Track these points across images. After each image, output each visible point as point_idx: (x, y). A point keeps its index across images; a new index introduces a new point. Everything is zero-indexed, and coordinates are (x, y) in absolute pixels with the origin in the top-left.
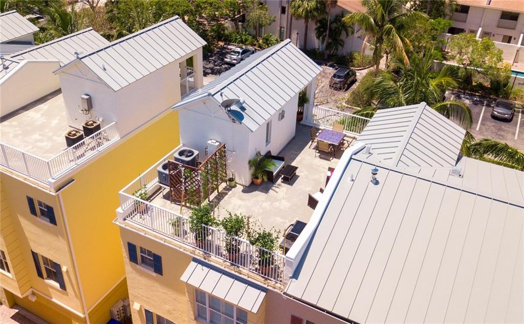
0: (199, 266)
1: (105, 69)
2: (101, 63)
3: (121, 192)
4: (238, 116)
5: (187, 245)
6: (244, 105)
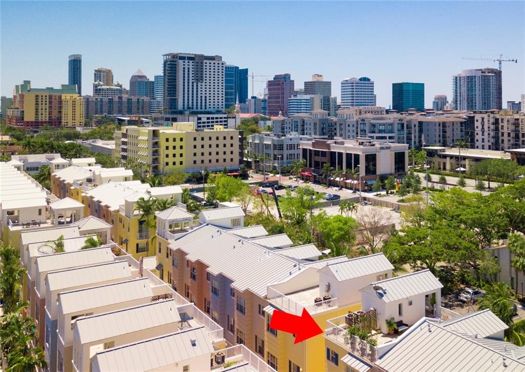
0: (350, 356)
1: (337, 271)
2: (336, 268)
3: (328, 321)
4: (381, 295)
5: (348, 348)
6: (386, 291)
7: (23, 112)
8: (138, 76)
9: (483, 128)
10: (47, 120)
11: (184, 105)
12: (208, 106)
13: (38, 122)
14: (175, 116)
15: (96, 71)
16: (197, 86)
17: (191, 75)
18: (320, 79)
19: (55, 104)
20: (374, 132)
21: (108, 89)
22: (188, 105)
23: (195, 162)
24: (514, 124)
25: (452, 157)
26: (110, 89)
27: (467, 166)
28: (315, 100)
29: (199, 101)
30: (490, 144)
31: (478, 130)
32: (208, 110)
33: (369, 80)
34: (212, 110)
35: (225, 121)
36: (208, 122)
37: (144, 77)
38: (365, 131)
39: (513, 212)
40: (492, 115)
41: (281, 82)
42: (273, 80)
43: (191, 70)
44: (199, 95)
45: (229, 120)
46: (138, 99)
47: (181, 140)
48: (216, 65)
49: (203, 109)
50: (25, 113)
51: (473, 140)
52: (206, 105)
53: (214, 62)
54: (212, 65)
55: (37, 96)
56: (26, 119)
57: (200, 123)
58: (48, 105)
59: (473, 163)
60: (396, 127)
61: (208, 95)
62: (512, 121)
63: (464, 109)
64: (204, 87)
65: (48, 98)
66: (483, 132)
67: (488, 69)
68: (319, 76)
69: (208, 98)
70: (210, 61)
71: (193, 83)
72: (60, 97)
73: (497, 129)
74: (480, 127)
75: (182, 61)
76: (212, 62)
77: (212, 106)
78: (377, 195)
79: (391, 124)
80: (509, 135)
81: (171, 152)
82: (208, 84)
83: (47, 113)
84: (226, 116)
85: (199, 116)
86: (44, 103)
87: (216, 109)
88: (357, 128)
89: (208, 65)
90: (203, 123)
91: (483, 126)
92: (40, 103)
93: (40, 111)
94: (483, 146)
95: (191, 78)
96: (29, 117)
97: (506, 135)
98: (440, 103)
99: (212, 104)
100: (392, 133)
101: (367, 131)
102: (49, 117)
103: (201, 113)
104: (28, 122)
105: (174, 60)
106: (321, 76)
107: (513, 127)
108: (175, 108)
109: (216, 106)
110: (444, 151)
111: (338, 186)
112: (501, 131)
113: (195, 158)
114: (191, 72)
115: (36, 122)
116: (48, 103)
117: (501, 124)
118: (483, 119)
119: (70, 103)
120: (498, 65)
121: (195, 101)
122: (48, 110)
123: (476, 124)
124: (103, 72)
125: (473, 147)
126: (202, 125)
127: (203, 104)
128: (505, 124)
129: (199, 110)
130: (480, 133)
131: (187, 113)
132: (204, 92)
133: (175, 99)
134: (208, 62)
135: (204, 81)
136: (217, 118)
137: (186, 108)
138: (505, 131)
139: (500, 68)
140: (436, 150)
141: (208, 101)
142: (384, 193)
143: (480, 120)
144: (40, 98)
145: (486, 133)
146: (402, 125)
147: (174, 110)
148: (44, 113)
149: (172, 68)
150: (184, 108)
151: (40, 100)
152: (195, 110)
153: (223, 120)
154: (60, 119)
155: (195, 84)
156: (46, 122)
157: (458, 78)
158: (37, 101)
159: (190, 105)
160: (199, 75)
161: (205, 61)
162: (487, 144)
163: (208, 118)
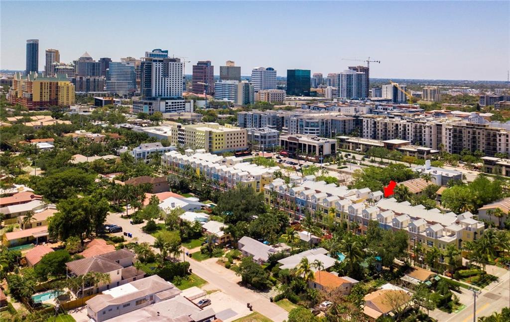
7: (32, 94)
8: (86, 58)
9: (367, 126)
10: (48, 100)
11: (156, 94)
12: (172, 94)
13: (42, 102)
14: (151, 102)
15: (47, 51)
16: (165, 80)
17: (161, 73)
18: (232, 65)
19: (54, 88)
20: (308, 127)
21: (64, 69)
22: (159, 94)
23: (228, 146)
24: (384, 125)
25: (353, 143)
26: (66, 68)
27: (361, 148)
28: (239, 87)
29: (166, 91)
30: (371, 134)
31: (365, 127)
32: (172, 96)
33: (273, 69)
34: (174, 96)
35: (183, 105)
36: (173, 106)
37: (90, 58)
38: (303, 125)
39: (392, 176)
40: (372, 119)
41: (204, 68)
42: (196, 65)
43: (161, 69)
44: (166, 86)
45: (186, 103)
46: (95, 79)
47: (222, 135)
48: (177, 65)
49: (169, 96)
50: (33, 95)
51: (361, 132)
52: (170, 94)
53: (176, 63)
54: (175, 65)
55: (41, 83)
56: (34, 100)
57: (167, 106)
58: (49, 90)
59: (365, 147)
60: (320, 124)
61: (172, 87)
62: (383, 124)
63: (344, 97)
64: (169, 81)
65: (49, 84)
66: (367, 128)
67: (360, 67)
68: (231, 62)
69: (172, 88)
70: (173, 63)
71: (162, 78)
72: (58, 83)
73: (375, 127)
74: (366, 125)
75: (155, 63)
76: (175, 63)
77: (174, 94)
78: (326, 165)
79: (317, 123)
80: (382, 130)
81: (218, 142)
82: (172, 79)
83: (48, 95)
84: (184, 101)
85: (167, 101)
86: (46, 88)
87: (177, 96)
88: (297, 123)
89: (172, 65)
90: (170, 106)
91: (368, 124)
92: (44, 88)
93: (43, 94)
94: (367, 135)
95: (161, 75)
96: (36, 98)
97: (380, 130)
98: (317, 79)
99: (174, 92)
100: (318, 127)
101: (304, 126)
102: (50, 98)
103: (168, 99)
104: (35, 102)
105: (150, 62)
106: (233, 62)
107: (384, 127)
108: (150, 96)
109: (177, 94)
110: (348, 139)
111: (304, 160)
112: (377, 128)
113: (228, 144)
114: (161, 71)
115: (40, 102)
116: (49, 88)
117: (377, 124)
118: (367, 121)
119: (65, 89)
120: (367, 64)
121: (163, 91)
122: (49, 94)
123: (364, 123)
124: (53, 52)
125: (362, 136)
126: (168, 107)
127: (169, 93)
128: (380, 124)
129: (166, 97)
130: (366, 128)
131: (159, 99)
132: (169, 84)
133: (150, 90)
134: (172, 63)
135: (169, 77)
136: (178, 103)
137: (157, 96)
138: (380, 128)
139: (368, 66)
140: (344, 139)
141: (172, 90)
142: (328, 164)
143: (366, 122)
144: (44, 84)
145: (369, 129)
146: (323, 123)
147: (149, 97)
148: (46, 95)
149: (148, 68)
150: (156, 96)
151: (44, 86)
152: (163, 97)
153: (182, 104)
154: (57, 99)
155: (163, 79)
156: (47, 102)
157: (341, 76)
158: (41, 87)
159: (160, 94)
160: (166, 72)
161: (170, 63)
162: (369, 135)
163: (172, 103)
